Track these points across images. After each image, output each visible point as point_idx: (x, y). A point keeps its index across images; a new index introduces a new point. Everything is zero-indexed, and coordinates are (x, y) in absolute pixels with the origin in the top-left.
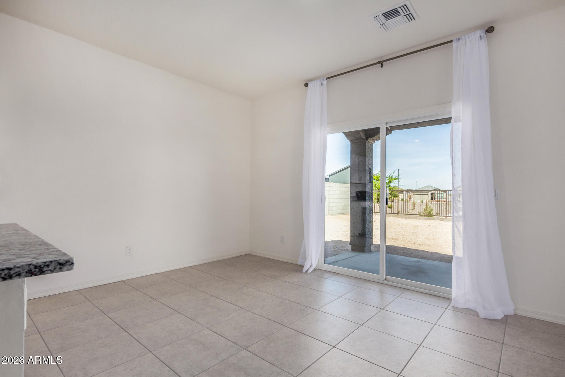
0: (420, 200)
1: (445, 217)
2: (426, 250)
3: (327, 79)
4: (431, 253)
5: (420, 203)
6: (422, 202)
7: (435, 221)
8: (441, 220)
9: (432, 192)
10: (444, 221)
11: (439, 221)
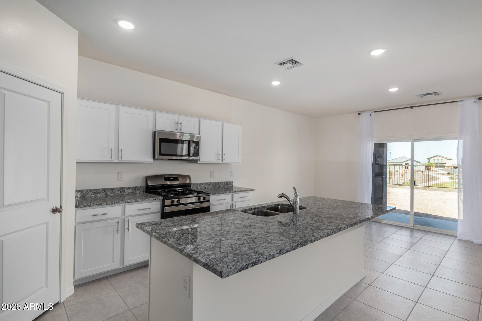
0: (395, 170)
1: (428, 187)
2: (422, 213)
3: (374, 112)
4: (426, 214)
5: (395, 172)
6: (398, 172)
7: (419, 190)
8: (424, 190)
9: (406, 162)
10: (426, 190)
11: (423, 190)
